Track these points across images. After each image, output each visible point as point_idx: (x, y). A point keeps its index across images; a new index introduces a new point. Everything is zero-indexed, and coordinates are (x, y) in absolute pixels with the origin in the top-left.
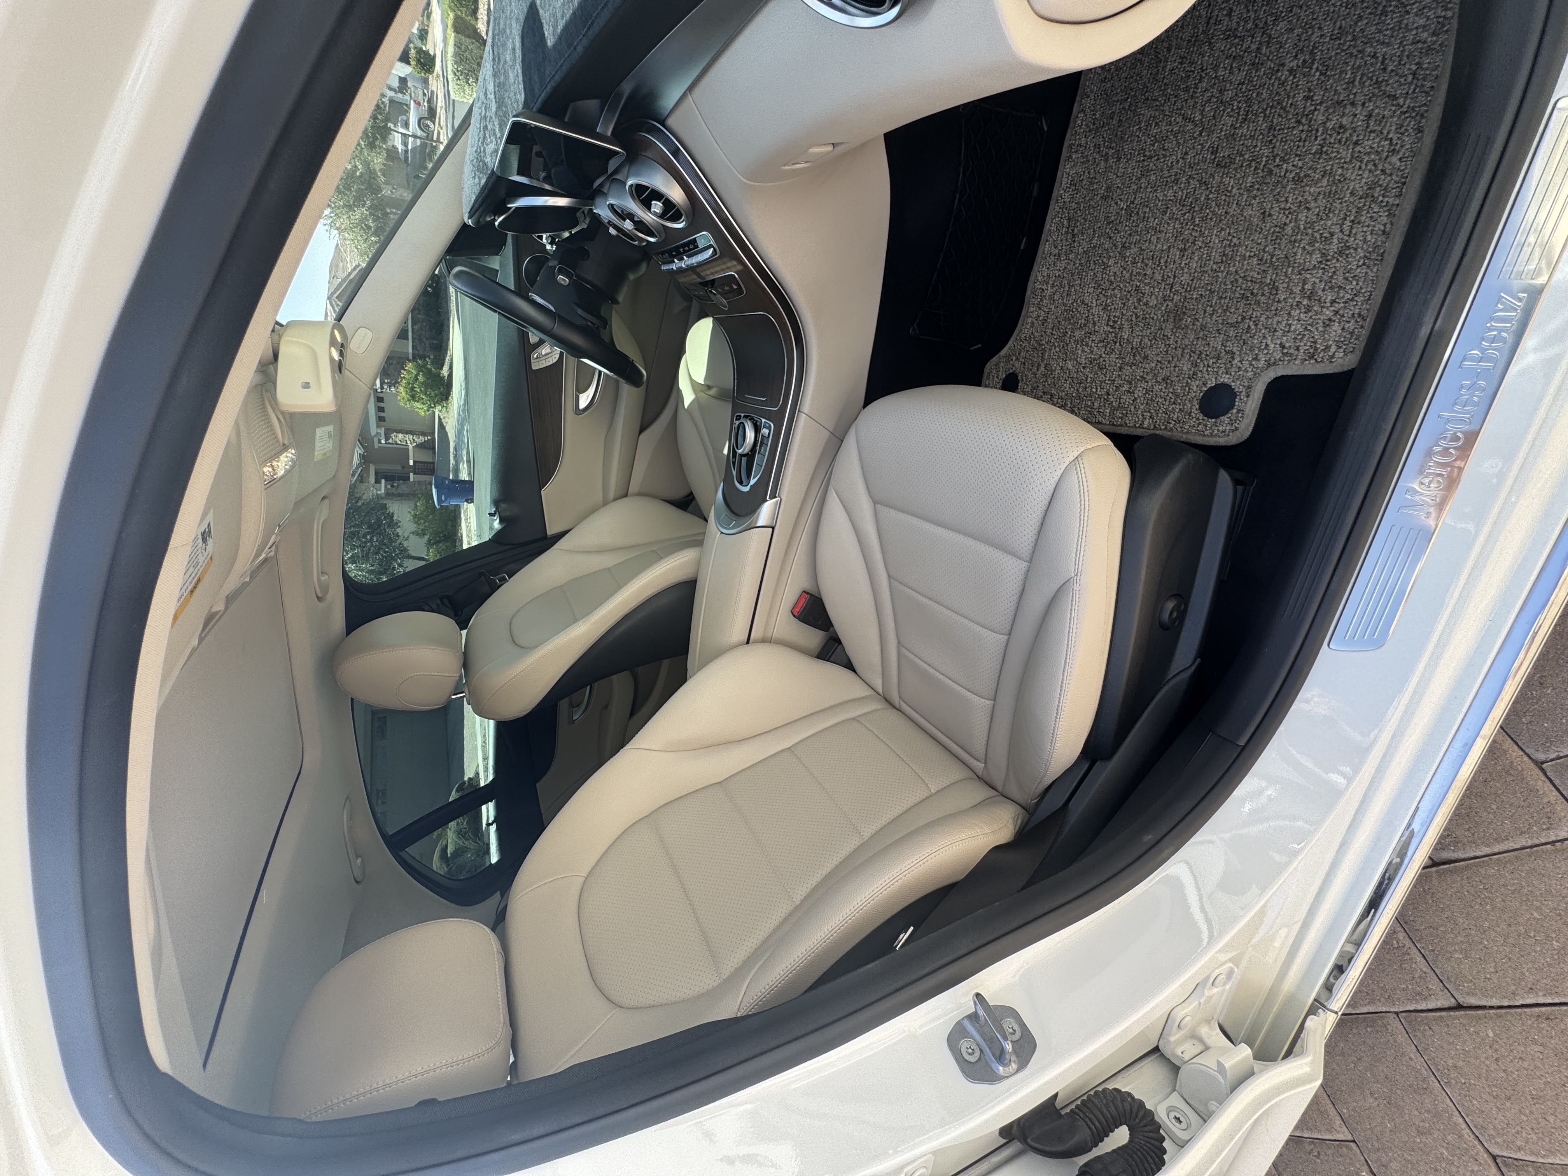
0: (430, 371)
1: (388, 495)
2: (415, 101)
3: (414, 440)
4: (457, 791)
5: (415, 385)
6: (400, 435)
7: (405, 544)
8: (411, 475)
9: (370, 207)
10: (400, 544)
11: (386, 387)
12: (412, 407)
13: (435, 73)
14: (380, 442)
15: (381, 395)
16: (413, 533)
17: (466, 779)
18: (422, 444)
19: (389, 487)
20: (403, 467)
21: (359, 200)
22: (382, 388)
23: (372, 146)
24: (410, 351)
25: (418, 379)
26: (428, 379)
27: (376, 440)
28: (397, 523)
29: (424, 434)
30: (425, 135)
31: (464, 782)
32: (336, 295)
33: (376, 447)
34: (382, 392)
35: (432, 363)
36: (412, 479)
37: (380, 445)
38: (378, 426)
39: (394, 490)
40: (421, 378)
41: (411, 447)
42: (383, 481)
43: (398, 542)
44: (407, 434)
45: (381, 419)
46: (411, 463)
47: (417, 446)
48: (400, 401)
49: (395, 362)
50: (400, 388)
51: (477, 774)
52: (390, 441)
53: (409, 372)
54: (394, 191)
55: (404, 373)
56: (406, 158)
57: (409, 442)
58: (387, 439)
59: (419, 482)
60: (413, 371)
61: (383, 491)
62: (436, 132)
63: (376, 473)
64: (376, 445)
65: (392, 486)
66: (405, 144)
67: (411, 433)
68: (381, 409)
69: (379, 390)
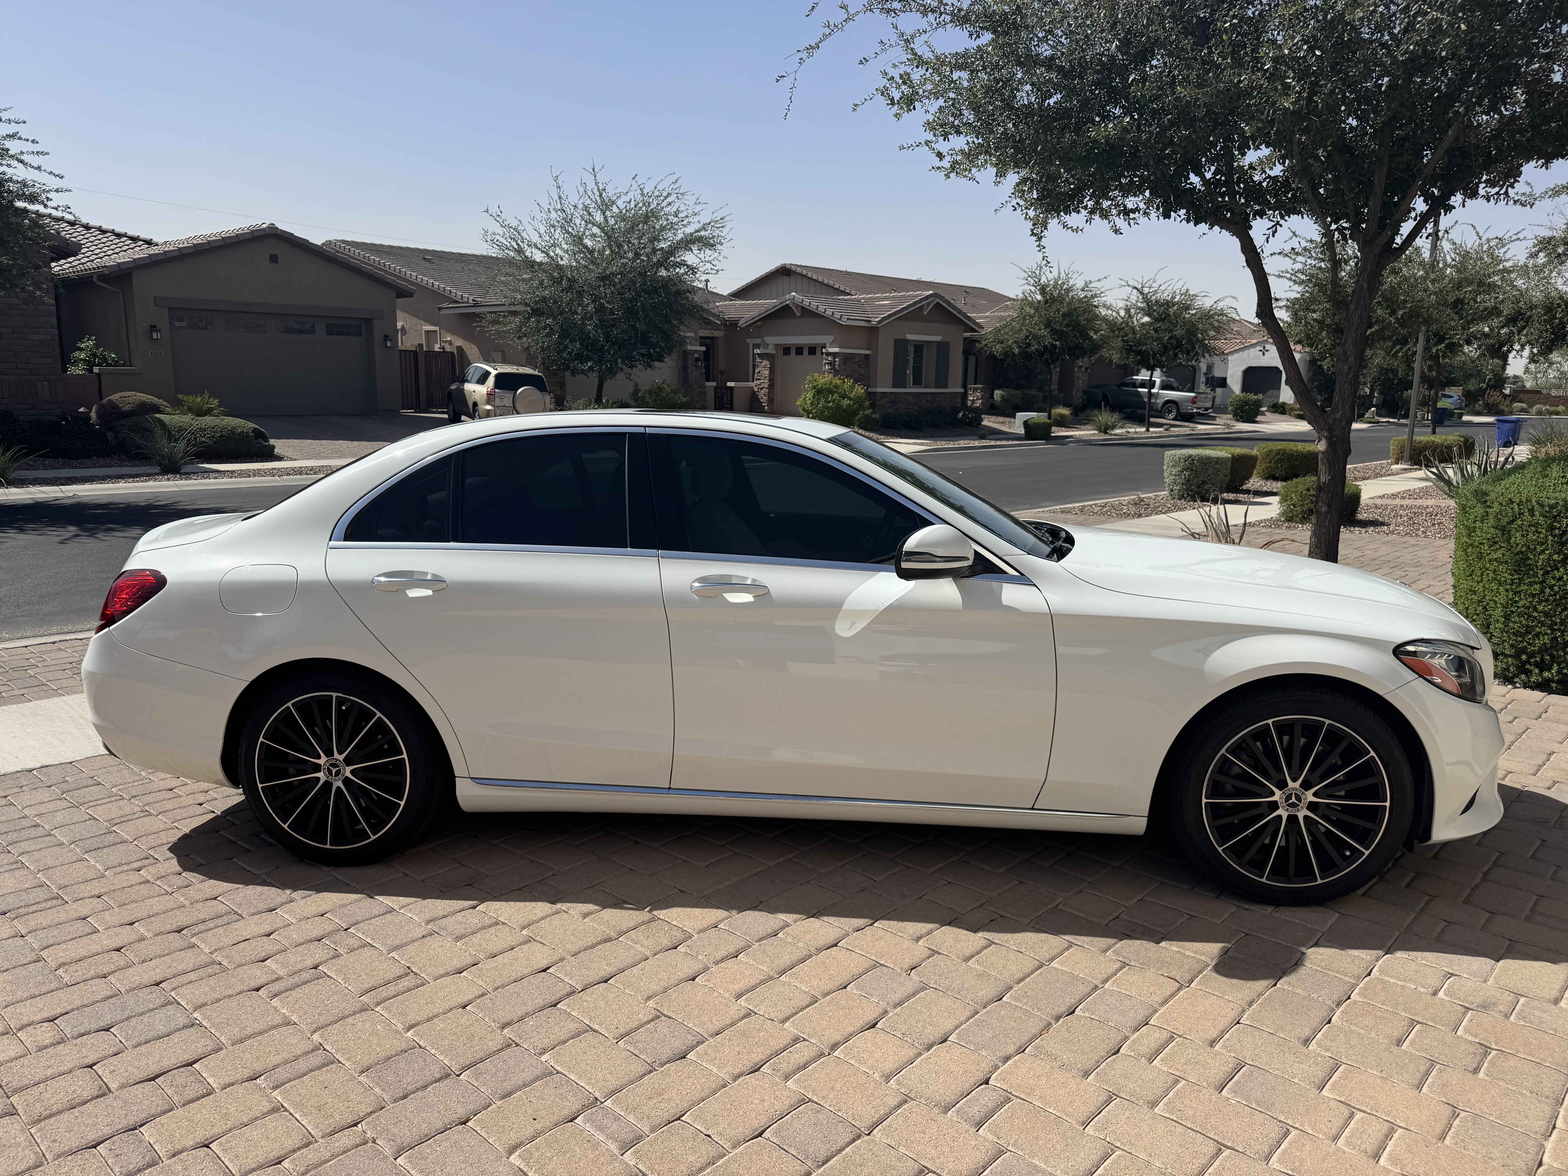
0: (856, 413)
1: (686, 353)
2: (1195, 397)
3: (762, 389)
4: (255, 430)
5: (836, 395)
6: (767, 372)
7: (620, 376)
8: (714, 384)
9: (1055, 347)
10: (622, 370)
11: (830, 358)
12: (807, 391)
13: (1233, 423)
14: (757, 346)
15: (818, 352)
16: (636, 385)
17: (272, 442)
18: (758, 399)
19: (696, 355)
20: (722, 372)
21: (1057, 334)
22: (828, 354)
23: (1129, 349)
24: (880, 390)
25: (844, 398)
26: (845, 410)
27: (758, 341)
28: (650, 366)
29: (771, 401)
30: (1159, 408)
31: (266, 439)
32: (941, 302)
33: (748, 340)
34: (822, 353)
35: (866, 416)
36: (708, 384)
37: (751, 346)
38: (776, 346)
39: (691, 361)
40: (846, 402)
41: (751, 384)
42: (704, 348)
43: (624, 367)
44: (769, 380)
45: (787, 350)
46: (729, 384)
47: (754, 392)
48: (813, 376)
49: (863, 371)
50: (831, 376)
51: (280, 459)
52: (758, 360)
53: (852, 388)
54: (1083, 369)
55: (849, 383)
56: (1127, 385)
57: (758, 382)
58: (762, 356)
59: (704, 393)
60: (854, 393)
61: (690, 348)
62: (1164, 421)
63: (712, 338)
64: (751, 341)
65: (697, 360)
66: (1143, 384)
67: (771, 386)
68: (799, 350)
69: (824, 350)
